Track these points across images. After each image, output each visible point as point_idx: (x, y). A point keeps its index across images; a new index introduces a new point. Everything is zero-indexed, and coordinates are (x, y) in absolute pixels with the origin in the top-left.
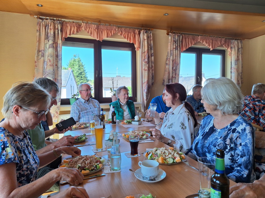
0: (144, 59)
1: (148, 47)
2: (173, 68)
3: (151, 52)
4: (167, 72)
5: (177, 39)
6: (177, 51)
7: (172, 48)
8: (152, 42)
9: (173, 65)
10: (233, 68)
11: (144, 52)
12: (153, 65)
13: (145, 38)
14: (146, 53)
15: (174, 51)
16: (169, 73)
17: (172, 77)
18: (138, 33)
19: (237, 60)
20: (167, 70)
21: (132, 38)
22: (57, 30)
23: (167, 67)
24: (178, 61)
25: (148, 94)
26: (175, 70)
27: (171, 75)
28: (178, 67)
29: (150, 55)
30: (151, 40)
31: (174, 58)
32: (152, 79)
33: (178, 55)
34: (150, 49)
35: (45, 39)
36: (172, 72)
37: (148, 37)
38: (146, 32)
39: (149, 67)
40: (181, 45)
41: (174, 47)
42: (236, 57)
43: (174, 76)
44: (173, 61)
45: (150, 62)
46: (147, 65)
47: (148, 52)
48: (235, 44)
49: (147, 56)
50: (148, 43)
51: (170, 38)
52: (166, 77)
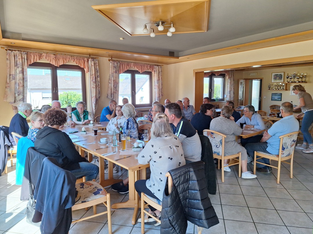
0: (92, 80)
1: (95, 71)
2: (114, 86)
3: (97, 75)
4: (110, 89)
5: (116, 65)
6: (116, 74)
7: (113, 71)
8: (98, 67)
9: (114, 84)
10: (156, 86)
11: (92, 75)
12: (99, 84)
13: (93, 64)
14: (94, 76)
15: (115, 74)
16: (111, 89)
17: (114, 92)
18: (87, 60)
19: (159, 80)
20: (110, 87)
21: (82, 64)
22: (24, 59)
23: (110, 85)
24: (118, 81)
25: (96, 105)
26: (116, 88)
27: (113, 91)
28: (118, 86)
29: (97, 77)
30: (97, 66)
31: (115, 79)
32: (99, 94)
33: (118, 77)
34: (96, 72)
35: (15, 66)
36: (114, 89)
37: (95, 64)
38: (93, 60)
39: (96, 86)
40: (119, 70)
41: (115, 71)
42: (158, 78)
43: (115, 92)
44: (114, 81)
45: (97, 82)
46: (95, 84)
47: (95, 75)
48: (157, 69)
49: (95, 77)
50: (95, 67)
51: (111, 64)
52: (109, 92)
